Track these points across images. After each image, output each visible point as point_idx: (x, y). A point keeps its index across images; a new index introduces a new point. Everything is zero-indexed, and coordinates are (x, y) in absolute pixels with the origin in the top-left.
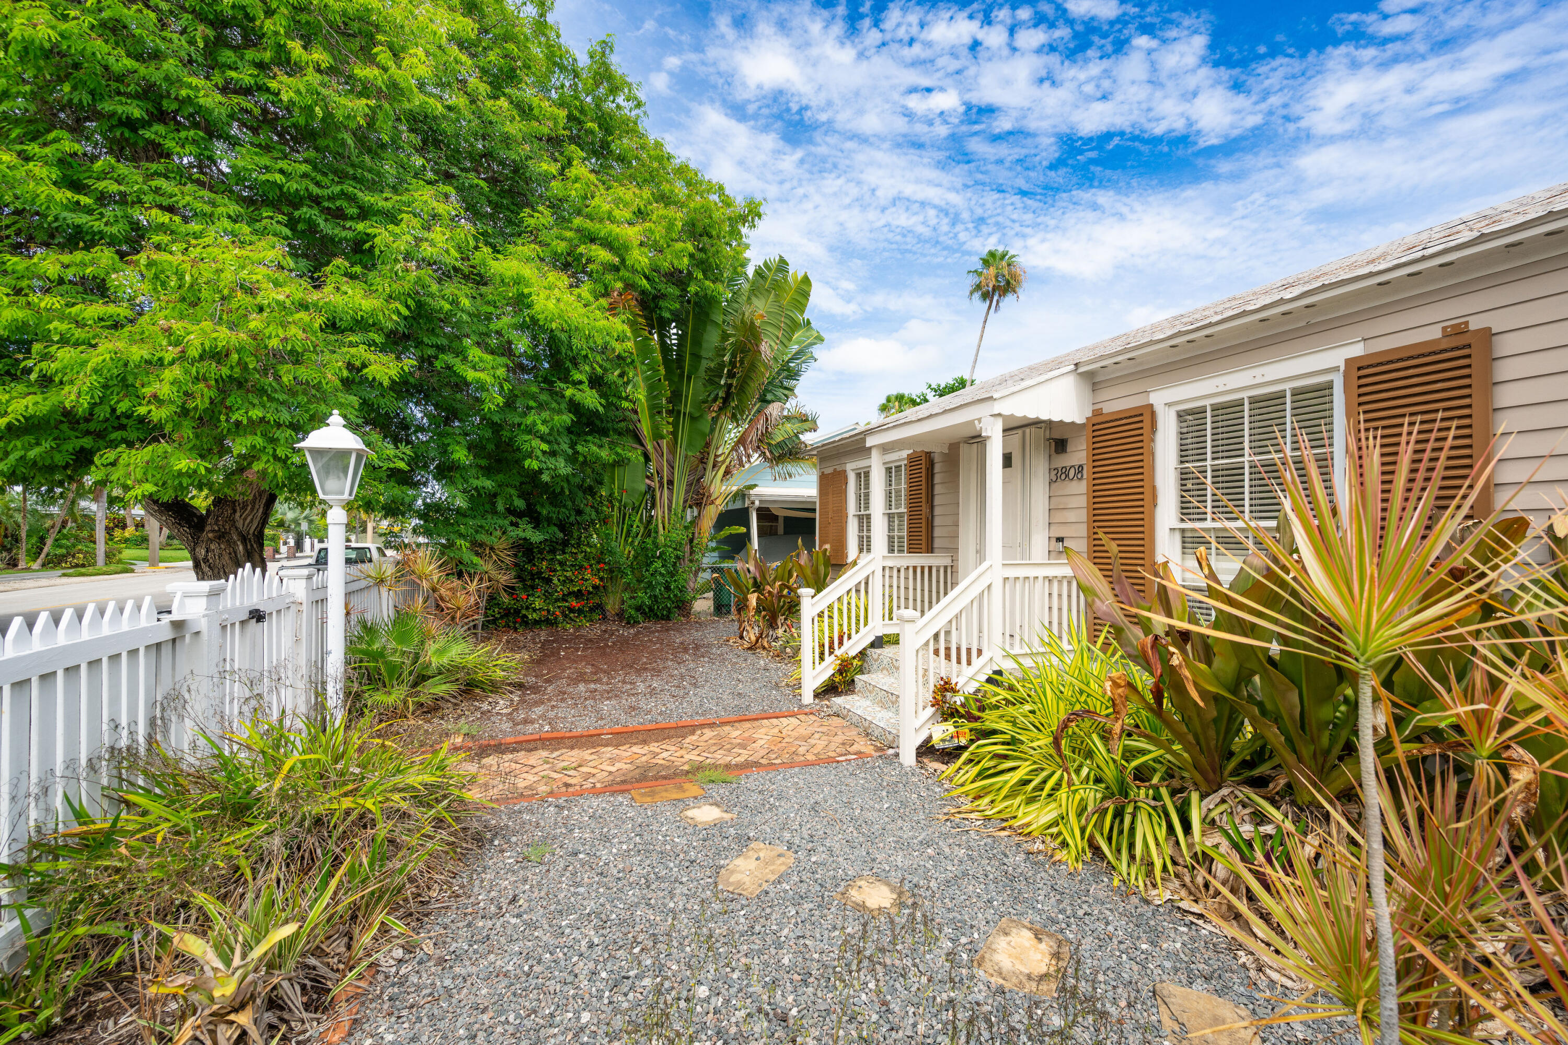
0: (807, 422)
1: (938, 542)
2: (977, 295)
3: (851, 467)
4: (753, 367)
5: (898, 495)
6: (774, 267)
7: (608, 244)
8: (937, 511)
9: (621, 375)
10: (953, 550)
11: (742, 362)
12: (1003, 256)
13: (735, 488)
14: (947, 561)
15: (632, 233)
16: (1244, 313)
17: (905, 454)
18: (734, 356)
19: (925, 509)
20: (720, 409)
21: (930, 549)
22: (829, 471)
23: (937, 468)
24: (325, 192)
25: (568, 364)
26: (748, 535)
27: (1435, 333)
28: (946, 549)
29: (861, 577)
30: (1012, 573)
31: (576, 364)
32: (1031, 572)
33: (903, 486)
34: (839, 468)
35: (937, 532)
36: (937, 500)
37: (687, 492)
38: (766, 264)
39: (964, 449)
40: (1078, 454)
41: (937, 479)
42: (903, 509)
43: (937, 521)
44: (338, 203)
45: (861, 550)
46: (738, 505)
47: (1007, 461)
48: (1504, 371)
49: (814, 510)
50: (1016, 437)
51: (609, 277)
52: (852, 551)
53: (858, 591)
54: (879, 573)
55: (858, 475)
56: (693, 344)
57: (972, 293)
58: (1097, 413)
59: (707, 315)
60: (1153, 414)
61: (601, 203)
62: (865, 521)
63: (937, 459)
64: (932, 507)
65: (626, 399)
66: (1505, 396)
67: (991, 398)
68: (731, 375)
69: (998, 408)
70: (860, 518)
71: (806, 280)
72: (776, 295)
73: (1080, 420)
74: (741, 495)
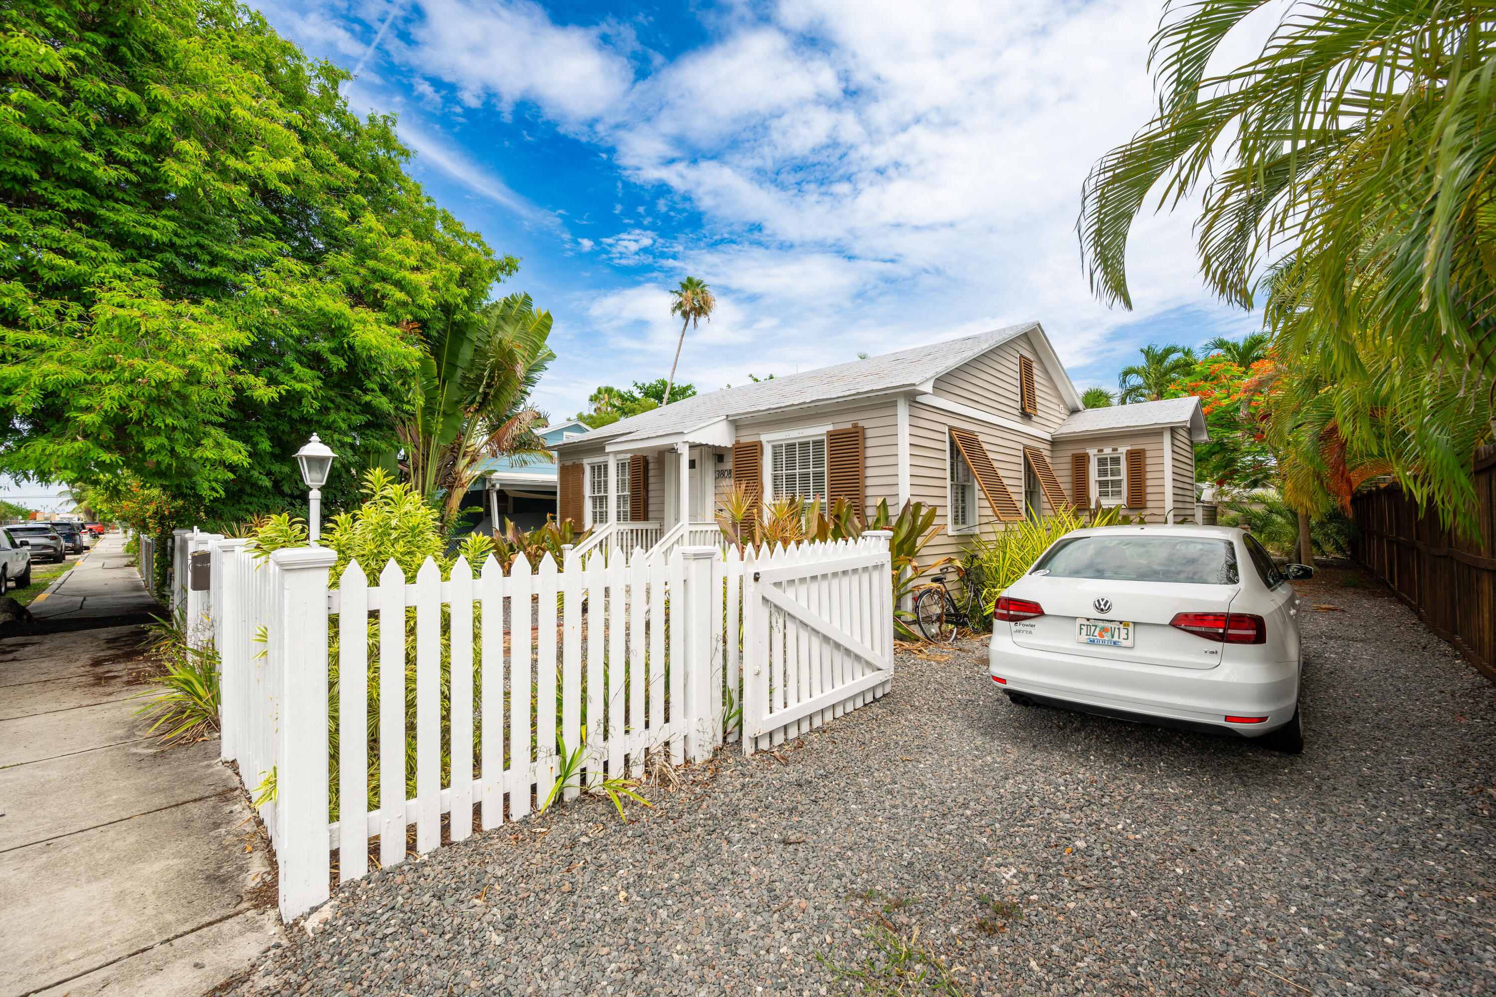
0: (540, 419)
1: (651, 515)
2: (678, 313)
3: (587, 463)
4: (507, 382)
5: (623, 483)
6: (520, 300)
7: (399, 285)
8: (651, 494)
9: (403, 384)
10: (661, 519)
11: (499, 377)
12: (698, 284)
13: (478, 473)
14: (657, 526)
15: (421, 279)
16: (793, 405)
17: (629, 456)
18: (492, 371)
19: (642, 493)
20: (477, 411)
21: (646, 518)
22: (569, 463)
23: (651, 466)
24: (186, 242)
25: (361, 375)
26: (488, 512)
27: (849, 426)
28: (656, 518)
29: (602, 537)
30: (694, 528)
31: (368, 377)
32: (704, 528)
33: (627, 477)
34: (577, 462)
35: (651, 508)
36: (651, 487)
37: (437, 476)
38: (512, 296)
39: (667, 455)
40: (729, 464)
41: (651, 473)
42: (627, 493)
43: (651, 501)
44: (193, 250)
45: (595, 521)
46: (479, 487)
47: (692, 464)
48: (869, 443)
49: (555, 493)
50: (697, 452)
51: (400, 311)
52: (588, 523)
53: (601, 545)
54: (614, 536)
55: (593, 468)
56: (450, 353)
57: (674, 310)
58: (737, 442)
59: (465, 334)
60: (762, 446)
61: (390, 250)
62: (600, 501)
63: (650, 460)
64: (647, 491)
65: (408, 402)
66: (869, 453)
67: (682, 433)
68: (489, 386)
69: (687, 438)
70: (594, 499)
71: (548, 316)
72: (524, 324)
73: (729, 446)
74: (482, 479)
